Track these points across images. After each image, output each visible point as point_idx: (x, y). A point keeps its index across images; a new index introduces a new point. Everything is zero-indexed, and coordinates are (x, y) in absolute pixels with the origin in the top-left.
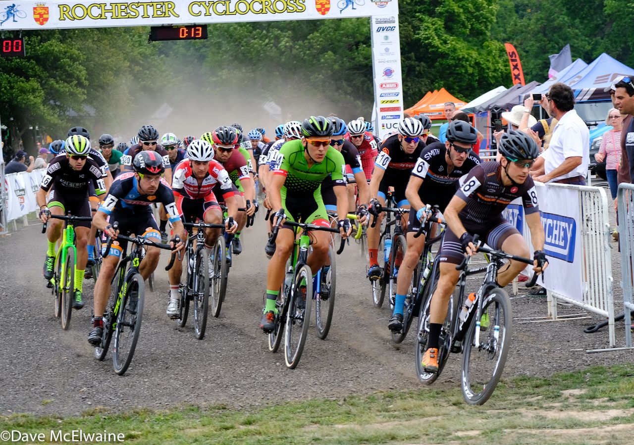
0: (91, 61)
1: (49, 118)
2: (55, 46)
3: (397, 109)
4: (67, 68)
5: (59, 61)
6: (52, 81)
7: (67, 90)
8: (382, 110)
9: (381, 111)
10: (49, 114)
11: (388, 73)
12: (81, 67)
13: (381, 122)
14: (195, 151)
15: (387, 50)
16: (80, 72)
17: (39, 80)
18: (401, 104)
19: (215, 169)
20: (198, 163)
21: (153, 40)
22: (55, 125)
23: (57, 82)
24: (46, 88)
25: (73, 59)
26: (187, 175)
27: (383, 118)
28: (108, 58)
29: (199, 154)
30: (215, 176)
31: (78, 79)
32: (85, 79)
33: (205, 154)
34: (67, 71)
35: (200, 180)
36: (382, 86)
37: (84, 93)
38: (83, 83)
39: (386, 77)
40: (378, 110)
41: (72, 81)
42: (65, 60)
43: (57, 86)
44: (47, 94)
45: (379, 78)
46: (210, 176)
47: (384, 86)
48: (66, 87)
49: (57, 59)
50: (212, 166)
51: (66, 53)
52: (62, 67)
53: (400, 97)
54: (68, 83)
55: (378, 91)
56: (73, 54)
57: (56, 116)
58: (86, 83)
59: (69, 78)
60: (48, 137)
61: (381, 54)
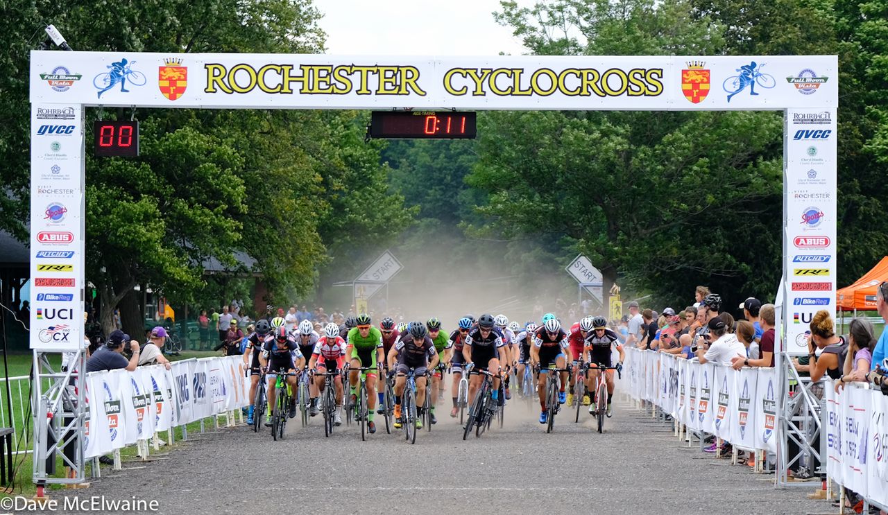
0: (255, 169)
1: (172, 270)
2: (192, 139)
3: (825, 286)
4: (210, 180)
5: (197, 165)
6: (181, 204)
7: (208, 220)
8: (796, 287)
9: (793, 289)
10: (171, 263)
11: (812, 217)
12: (236, 178)
13: (792, 309)
14: (328, 332)
15: (812, 174)
16: (234, 188)
17: (157, 199)
18: (832, 278)
19: (339, 342)
20: (330, 338)
21: (373, 137)
22: (181, 283)
23: (191, 206)
24: (171, 217)
25: (222, 163)
26: (323, 345)
27: (797, 302)
28: (286, 164)
29: (330, 334)
30: (339, 345)
31: (229, 201)
32: (242, 203)
33: (334, 334)
34: (209, 185)
35: (331, 347)
36: (798, 241)
37: (237, 230)
38: (237, 208)
39: (806, 225)
40: (789, 287)
41: (217, 206)
42: (206, 165)
43: (191, 212)
44: (169, 225)
45: (793, 227)
46: (336, 345)
47: (802, 241)
48: (207, 215)
49: (192, 162)
50: (338, 340)
51: (209, 152)
52: (202, 179)
53: (832, 265)
54: (211, 208)
55: (790, 251)
56: (224, 154)
57: (185, 267)
58: (244, 209)
59: (212, 199)
60: (167, 306)
61: (801, 182)
